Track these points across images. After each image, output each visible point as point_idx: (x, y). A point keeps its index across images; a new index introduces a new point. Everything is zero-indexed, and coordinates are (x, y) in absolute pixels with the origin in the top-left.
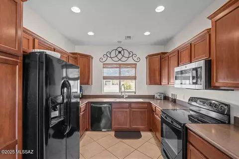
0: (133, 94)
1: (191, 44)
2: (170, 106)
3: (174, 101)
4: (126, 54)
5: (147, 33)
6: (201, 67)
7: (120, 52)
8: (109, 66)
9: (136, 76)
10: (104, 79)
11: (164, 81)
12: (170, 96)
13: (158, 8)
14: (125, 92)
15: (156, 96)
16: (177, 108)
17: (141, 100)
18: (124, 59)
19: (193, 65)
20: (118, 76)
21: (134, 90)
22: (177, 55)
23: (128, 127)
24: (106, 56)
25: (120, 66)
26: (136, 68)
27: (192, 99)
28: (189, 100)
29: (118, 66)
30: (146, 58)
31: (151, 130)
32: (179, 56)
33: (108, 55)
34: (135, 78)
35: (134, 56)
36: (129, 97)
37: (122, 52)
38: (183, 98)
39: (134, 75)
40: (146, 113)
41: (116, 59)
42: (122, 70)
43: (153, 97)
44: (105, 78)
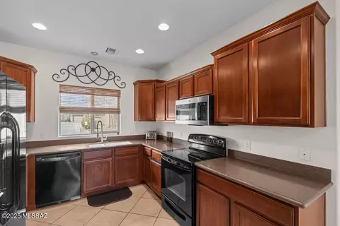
0: (116, 135)
1: (193, 76)
2: (165, 147)
3: (170, 140)
4: (104, 75)
5: (140, 51)
6: (206, 103)
7: (93, 70)
8: (72, 90)
9: (119, 109)
10: (61, 112)
11: (160, 116)
12: (165, 135)
13: (162, 25)
14: (103, 133)
15: (148, 135)
16: (174, 149)
17: (129, 143)
18: (100, 81)
19: (198, 100)
20: (90, 107)
21: (116, 130)
22: (177, 86)
23: (110, 185)
24: (66, 72)
25: (93, 92)
26: (119, 96)
27: (192, 136)
28: (189, 138)
29: (89, 91)
30: (135, 84)
31: (143, 182)
32: (179, 88)
33: (71, 70)
34: (117, 111)
35: (116, 78)
36: (110, 140)
37: (97, 70)
38: (181, 135)
39: (116, 107)
40: (137, 160)
41: (86, 80)
42: (96, 98)
43: (143, 138)
44: (63, 110)
